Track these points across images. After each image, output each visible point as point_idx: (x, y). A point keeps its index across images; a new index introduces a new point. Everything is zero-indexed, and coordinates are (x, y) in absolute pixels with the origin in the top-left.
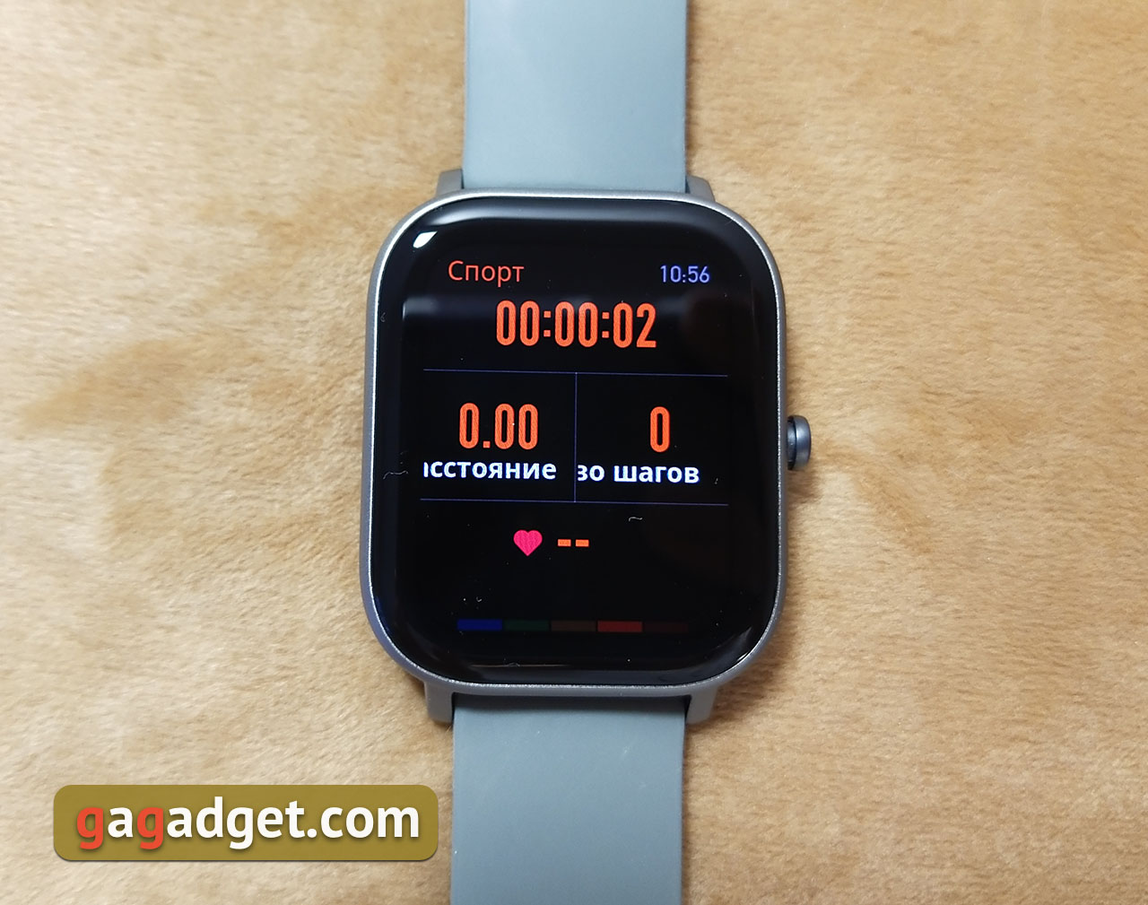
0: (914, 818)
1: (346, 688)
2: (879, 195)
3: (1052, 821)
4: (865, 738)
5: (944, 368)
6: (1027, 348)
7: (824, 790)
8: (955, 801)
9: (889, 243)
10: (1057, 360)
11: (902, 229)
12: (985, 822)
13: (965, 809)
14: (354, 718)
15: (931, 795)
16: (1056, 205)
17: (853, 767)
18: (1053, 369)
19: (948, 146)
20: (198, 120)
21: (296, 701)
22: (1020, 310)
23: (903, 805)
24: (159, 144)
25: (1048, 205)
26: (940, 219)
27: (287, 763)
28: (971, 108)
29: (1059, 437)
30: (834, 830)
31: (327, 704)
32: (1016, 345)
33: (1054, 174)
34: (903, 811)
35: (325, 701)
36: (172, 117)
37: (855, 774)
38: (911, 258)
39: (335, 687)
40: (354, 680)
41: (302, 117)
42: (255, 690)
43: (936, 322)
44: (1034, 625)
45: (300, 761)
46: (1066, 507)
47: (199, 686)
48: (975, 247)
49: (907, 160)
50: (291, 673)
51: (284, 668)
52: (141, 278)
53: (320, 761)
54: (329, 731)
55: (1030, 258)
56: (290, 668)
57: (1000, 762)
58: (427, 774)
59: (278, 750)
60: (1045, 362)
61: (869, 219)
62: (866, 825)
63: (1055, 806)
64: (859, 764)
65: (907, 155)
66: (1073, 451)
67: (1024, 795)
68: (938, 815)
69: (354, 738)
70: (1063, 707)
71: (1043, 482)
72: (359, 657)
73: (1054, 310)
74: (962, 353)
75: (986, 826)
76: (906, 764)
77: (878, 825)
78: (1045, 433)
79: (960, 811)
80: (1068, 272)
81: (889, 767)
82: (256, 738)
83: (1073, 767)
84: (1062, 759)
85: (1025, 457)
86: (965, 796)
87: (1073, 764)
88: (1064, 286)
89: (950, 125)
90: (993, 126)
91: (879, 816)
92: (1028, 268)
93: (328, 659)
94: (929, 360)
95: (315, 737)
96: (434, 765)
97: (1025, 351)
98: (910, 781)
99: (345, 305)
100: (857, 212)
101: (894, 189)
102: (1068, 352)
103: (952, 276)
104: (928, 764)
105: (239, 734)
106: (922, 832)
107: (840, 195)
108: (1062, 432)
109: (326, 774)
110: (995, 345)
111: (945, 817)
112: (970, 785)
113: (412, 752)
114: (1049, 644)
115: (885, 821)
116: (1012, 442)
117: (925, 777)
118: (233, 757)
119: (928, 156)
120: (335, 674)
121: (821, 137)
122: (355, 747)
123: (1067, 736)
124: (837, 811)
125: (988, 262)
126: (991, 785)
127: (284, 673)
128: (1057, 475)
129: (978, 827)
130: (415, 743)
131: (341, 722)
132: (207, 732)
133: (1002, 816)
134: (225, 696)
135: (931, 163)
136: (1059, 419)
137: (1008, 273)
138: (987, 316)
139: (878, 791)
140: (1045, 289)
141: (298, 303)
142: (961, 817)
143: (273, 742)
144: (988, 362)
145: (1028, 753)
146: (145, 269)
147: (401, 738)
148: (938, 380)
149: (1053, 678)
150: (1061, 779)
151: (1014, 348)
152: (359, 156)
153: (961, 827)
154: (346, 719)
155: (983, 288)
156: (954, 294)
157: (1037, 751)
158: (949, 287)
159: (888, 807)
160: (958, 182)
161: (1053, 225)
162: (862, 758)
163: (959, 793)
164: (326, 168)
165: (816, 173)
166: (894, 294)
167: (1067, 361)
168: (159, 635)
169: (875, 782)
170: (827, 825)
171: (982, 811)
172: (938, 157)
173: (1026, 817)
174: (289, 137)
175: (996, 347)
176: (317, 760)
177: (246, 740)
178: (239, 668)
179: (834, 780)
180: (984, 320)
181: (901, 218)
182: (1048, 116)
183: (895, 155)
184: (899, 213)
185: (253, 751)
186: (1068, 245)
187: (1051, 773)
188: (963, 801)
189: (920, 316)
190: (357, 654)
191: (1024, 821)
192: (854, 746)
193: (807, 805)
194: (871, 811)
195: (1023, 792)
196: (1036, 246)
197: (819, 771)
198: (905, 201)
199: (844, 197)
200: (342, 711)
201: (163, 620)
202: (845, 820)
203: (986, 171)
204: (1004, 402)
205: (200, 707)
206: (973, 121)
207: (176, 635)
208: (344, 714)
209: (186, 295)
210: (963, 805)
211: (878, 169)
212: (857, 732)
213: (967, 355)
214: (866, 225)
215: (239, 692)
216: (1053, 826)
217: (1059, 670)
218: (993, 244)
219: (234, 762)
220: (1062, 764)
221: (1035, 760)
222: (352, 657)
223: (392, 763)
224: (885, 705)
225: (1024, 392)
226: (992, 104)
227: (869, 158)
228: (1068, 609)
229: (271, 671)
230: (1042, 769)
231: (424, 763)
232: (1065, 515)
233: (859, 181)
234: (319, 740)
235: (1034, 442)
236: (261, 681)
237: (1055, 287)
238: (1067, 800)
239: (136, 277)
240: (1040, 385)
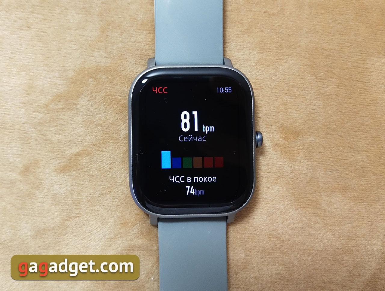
0: (266, 251)
1: (96, 220)
2: (254, 64)
3: (308, 251)
4: (251, 228)
5: (274, 117)
6: (299, 110)
7: (239, 243)
8: (278, 246)
9: (257, 79)
10: (308, 113)
11: (261, 74)
12: (288, 252)
13: (282, 248)
14: (99, 229)
15: (272, 244)
16: (308, 65)
17: (248, 236)
18: (307, 116)
19: (275, 48)
20: (42, 47)
21: (82, 224)
22: (297, 98)
23: (263, 247)
24: (30, 55)
25: (306, 65)
26: (272, 71)
27: (79, 242)
28: (282, 36)
29: (309, 137)
30: (243, 255)
31: (90, 225)
32: (295, 109)
33: (308, 55)
34: (263, 249)
35: (90, 224)
36: (34, 46)
37: (248, 238)
38: (263, 84)
39: (93, 220)
40: (98, 218)
41: (75, 44)
42: (69, 221)
43: (271, 103)
44: (302, 193)
45: (83, 242)
46: (311, 158)
47: (53, 219)
48: (283, 80)
49: (263, 53)
50: (79, 215)
51: (77, 214)
52: (27, 97)
53: (89, 242)
54: (91, 233)
55: (299, 82)
56: (79, 214)
57: (292, 234)
58: (121, 244)
59: (76, 238)
60: (304, 114)
61: (250, 72)
62: (252, 253)
63: (309, 247)
64: (249, 235)
65: (262, 52)
66: (313, 140)
67: (299, 244)
68: (274, 250)
69: (99, 234)
70: (311, 217)
71: (305, 151)
72: (99, 210)
73: (307, 98)
74: (279, 112)
75: (288, 253)
76: (264, 235)
77: (255, 253)
78: (305, 135)
79: (280, 249)
80: (311, 86)
81: (258, 236)
82: (70, 235)
83: (314, 235)
84: (311, 233)
85: (298, 143)
86: (281, 244)
87: (315, 234)
88: (310, 90)
89: (276, 41)
90: (289, 41)
91: (256, 251)
92: (300, 85)
93: (90, 211)
94: (269, 115)
95: (88, 234)
96: (123, 242)
97: (298, 111)
98: (265, 240)
99: (90, 103)
100: (247, 70)
101: (258, 62)
102: (312, 111)
103: (276, 89)
104: (270, 235)
105: (65, 234)
106: (269, 255)
107: (242, 64)
108: (309, 135)
109: (91, 245)
110: (289, 109)
111: (276, 250)
112: (283, 241)
113: (117, 238)
114: (306, 199)
115: (258, 252)
116: (294, 139)
117: (269, 239)
118: (63, 241)
119: (269, 52)
120: (93, 216)
121: (236, 47)
122: (99, 237)
123: (312, 226)
124: (243, 249)
125: (287, 84)
126: (289, 241)
127: (77, 215)
128: (308, 148)
129: (285, 253)
130: (117, 236)
131: (95, 230)
132: (55, 233)
133: (293, 250)
134: (61, 222)
135: (269, 54)
136: (309, 131)
137: (293, 87)
138: (286, 101)
139: (256, 243)
140: (305, 92)
141: (76, 102)
142: (281, 250)
143: (75, 236)
144: (287, 115)
145: (300, 231)
146: (28, 94)
147: (113, 234)
148: (271, 121)
149: (307, 209)
150: (311, 239)
151: (295, 110)
152: (93, 56)
153: (280, 253)
154: (96, 229)
155: (285, 92)
156: (276, 94)
157: (303, 230)
158: (275, 92)
159: (259, 248)
160: (278, 59)
161: (307, 72)
162: (251, 234)
163: (280, 243)
164: (83, 60)
165: (234, 58)
166: (258, 95)
167: (311, 113)
168: (39, 204)
169: (254, 241)
170: (240, 254)
171: (287, 249)
172: (272, 52)
173: (300, 250)
174: (71, 51)
175: (290, 110)
176: (88, 241)
177: (67, 236)
178: (64, 214)
179: (242, 240)
180: (286, 102)
181: (260, 71)
182: (306, 37)
183: (259, 51)
184: (260, 70)
185: (69, 239)
186: (312, 78)
187: (308, 237)
188: (281, 246)
189: (266, 101)
190: (99, 209)
191: (300, 251)
192: (248, 230)
193: (234, 248)
194: (253, 249)
195: (299, 243)
196: (302, 78)
197: (238, 238)
198: (262, 66)
199: (243, 65)
200: (95, 227)
201: (40, 200)
202: (246, 252)
203: (287, 56)
204: (292, 127)
205: (53, 225)
206: (282, 40)
207: (44, 204)
208: (96, 228)
209: (41, 102)
210: (281, 247)
211: (253, 56)
212: (249, 226)
213: (280, 113)
214: (250, 74)
215: (64, 221)
216: (308, 252)
217: (310, 206)
218: (288, 78)
219: (64, 242)
220: (311, 234)
221: (302, 233)
222: (97, 210)
223: (111, 241)
224: (257, 218)
225: (298, 123)
226: (288, 34)
227: (250, 53)
228: (312, 188)
229: (73, 215)
230: (305, 235)
231: (120, 241)
232: (311, 160)
233: (247, 60)
234: (89, 235)
235: (301, 138)
236: (70, 218)
237: (307, 91)
238: (313, 245)
239: (26, 96)
240: (303, 121)
